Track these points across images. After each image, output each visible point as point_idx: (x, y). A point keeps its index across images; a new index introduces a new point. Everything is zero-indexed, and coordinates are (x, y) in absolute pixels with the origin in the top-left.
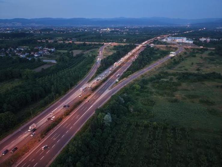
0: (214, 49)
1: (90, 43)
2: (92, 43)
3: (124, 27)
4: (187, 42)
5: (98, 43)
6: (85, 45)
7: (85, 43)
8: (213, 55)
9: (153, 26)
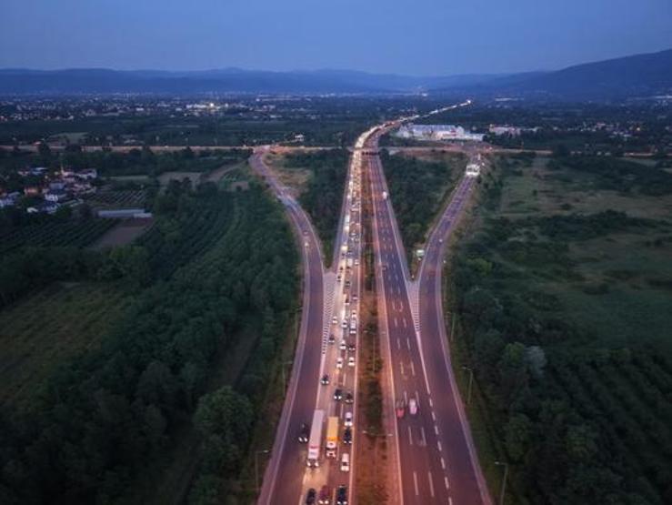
0: (549, 152)
1: (204, 148)
2: (208, 150)
3: (254, 99)
4: (467, 137)
5: (228, 148)
6: (188, 154)
7: (189, 148)
8: (558, 168)
9: (332, 95)
